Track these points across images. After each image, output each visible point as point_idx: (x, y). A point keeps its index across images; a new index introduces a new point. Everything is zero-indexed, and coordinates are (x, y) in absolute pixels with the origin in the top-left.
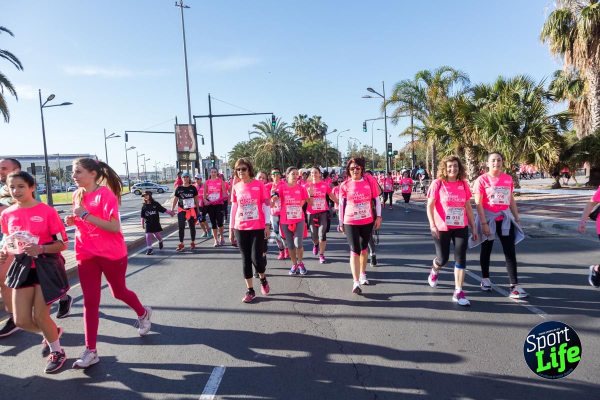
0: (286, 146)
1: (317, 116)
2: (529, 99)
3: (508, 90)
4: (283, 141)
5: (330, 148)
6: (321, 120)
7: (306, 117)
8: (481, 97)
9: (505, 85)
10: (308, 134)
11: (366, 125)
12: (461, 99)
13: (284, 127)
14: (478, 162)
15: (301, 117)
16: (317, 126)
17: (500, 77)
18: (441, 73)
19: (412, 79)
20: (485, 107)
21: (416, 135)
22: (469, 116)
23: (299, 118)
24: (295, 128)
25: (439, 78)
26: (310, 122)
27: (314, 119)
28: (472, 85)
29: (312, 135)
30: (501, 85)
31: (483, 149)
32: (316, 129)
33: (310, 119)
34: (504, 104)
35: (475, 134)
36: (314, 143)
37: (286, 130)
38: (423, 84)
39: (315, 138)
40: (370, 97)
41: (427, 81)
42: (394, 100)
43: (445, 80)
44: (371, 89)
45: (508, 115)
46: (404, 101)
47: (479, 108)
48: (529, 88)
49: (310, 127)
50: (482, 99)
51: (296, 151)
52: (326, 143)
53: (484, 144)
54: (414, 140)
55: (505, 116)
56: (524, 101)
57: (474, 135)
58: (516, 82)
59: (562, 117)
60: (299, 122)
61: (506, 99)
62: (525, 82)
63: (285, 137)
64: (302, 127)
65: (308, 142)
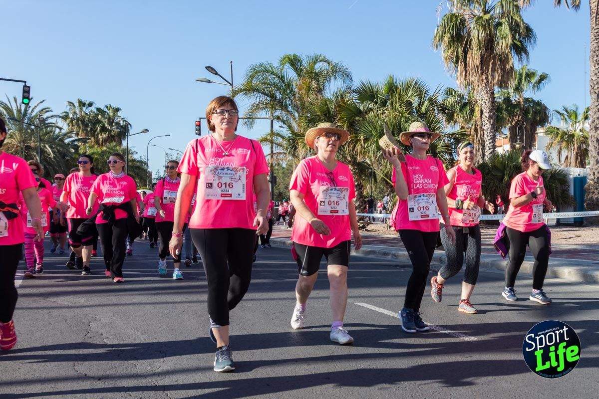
0: (49, 150)
1: (113, 106)
2: (423, 109)
3: (400, 94)
4: (41, 140)
5: (134, 160)
6: (120, 113)
7: (91, 104)
8: (367, 99)
9: (396, 89)
10: (93, 133)
11: (199, 125)
12: (342, 98)
13: (45, 116)
14: (362, 186)
15: (82, 104)
16: (111, 121)
17: (391, 77)
18: (315, 63)
19: (276, 63)
20: (372, 114)
21: (279, 145)
22: (353, 122)
23: (77, 105)
24: (68, 121)
25: (312, 68)
26: (97, 115)
27: (106, 110)
28: (356, 85)
29: (100, 137)
30: (392, 88)
31: (368, 168)
32: (109, 127)
33: (99, 110)
34: (396, 111)
35: (360, 147)
36: (105, 148)
37: (50, 120)
38: (290, 74)
39: (105, 141)
40: (209, 82)
41: (296, 70)
42: (249, 90)
43: (321, 71)
44: (213, 69)
45: (400, 124)
46: (262, 93)
47: (366, 113)
48: (423, 96)
49: (99, 122)
50: (369, 102)
51: (68, 160)
52: (127, 151)
53: (371, 161)
54: (274, 152)
55: (397, 126)
56: (418, 111)
57: (358, 147)
58: (408, 87)
59: (457, 136)
60: (78, 112)
61: (398, 105)
62: (419, 88)
63: (47, 133)
64: (83, 121)
65: (92, 147)
